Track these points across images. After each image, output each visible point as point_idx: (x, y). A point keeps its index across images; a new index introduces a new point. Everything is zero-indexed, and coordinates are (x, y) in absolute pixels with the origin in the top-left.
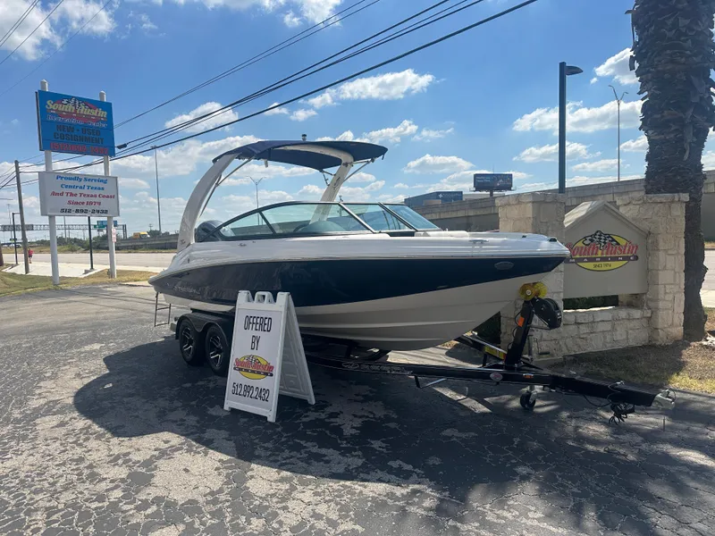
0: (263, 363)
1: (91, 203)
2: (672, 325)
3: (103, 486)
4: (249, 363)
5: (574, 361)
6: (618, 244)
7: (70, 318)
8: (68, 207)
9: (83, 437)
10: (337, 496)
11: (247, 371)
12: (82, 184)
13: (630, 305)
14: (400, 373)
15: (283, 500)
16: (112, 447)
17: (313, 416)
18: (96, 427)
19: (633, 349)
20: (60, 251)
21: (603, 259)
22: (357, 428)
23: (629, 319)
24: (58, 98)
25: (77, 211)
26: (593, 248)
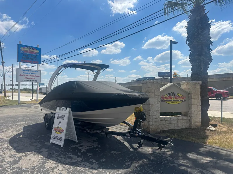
0: (61, 129)
1: (32, 78)
2: (197, 122)
3: (4, 163)
4: (58, 129)
5: (163, 132)
6: (179, 96)
7: (18, 114)
8: (25, 79)
9: (5, 149)
10: (69, 169)
11: (57, 131)
12: (29, 72)
13: (185, 115)
14: (102, 133)
15: (54, 169)
16: (12, 153)
17: (75, 146)
18: (10, 147)
19: (184, 129)
20: (21, 93)
21: (174, 101)
22: (86, 150)
23: (183, 120)
24: (24, 46)
25: (27, 81)
26: (171, 97)
